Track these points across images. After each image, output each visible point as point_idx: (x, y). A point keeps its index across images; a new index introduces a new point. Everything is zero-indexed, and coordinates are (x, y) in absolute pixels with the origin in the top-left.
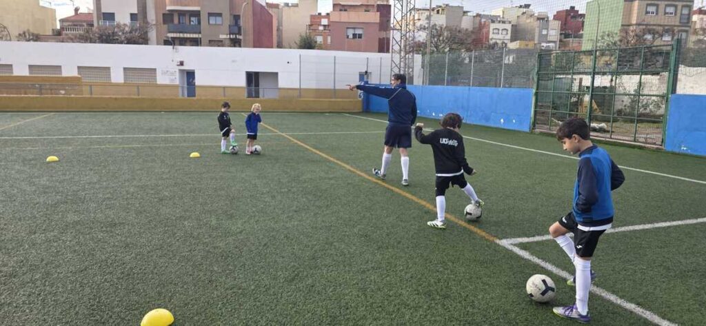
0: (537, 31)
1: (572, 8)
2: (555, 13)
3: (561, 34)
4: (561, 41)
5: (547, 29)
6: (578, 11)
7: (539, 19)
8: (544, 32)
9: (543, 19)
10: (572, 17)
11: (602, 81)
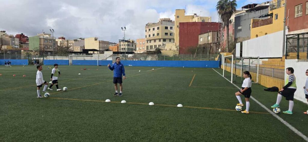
0: (11, 41)
1: (22, 34)
2: (16, 35)
3: (20, 43)
4: (20, 45)
5: (14, 41)
6: (24, 35)
7: (10, 37)
8: (13, 42)
9: (12, 37)
10: (23, 37)
11: (37, 59)
